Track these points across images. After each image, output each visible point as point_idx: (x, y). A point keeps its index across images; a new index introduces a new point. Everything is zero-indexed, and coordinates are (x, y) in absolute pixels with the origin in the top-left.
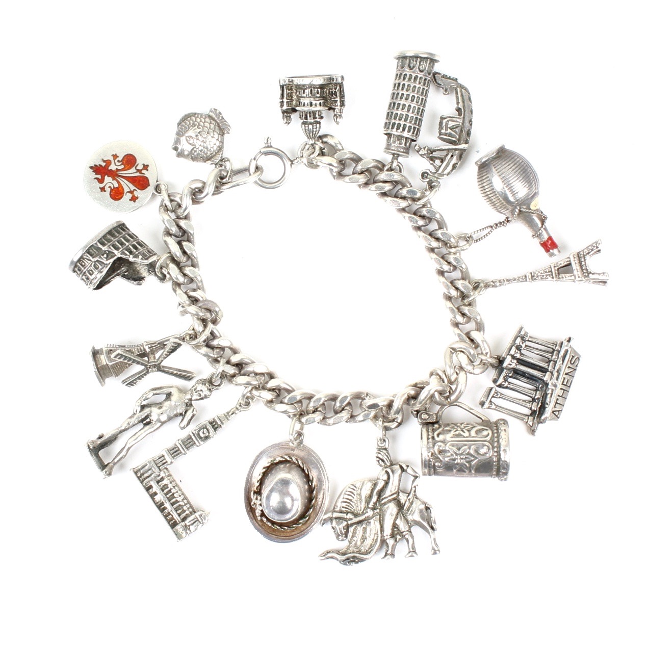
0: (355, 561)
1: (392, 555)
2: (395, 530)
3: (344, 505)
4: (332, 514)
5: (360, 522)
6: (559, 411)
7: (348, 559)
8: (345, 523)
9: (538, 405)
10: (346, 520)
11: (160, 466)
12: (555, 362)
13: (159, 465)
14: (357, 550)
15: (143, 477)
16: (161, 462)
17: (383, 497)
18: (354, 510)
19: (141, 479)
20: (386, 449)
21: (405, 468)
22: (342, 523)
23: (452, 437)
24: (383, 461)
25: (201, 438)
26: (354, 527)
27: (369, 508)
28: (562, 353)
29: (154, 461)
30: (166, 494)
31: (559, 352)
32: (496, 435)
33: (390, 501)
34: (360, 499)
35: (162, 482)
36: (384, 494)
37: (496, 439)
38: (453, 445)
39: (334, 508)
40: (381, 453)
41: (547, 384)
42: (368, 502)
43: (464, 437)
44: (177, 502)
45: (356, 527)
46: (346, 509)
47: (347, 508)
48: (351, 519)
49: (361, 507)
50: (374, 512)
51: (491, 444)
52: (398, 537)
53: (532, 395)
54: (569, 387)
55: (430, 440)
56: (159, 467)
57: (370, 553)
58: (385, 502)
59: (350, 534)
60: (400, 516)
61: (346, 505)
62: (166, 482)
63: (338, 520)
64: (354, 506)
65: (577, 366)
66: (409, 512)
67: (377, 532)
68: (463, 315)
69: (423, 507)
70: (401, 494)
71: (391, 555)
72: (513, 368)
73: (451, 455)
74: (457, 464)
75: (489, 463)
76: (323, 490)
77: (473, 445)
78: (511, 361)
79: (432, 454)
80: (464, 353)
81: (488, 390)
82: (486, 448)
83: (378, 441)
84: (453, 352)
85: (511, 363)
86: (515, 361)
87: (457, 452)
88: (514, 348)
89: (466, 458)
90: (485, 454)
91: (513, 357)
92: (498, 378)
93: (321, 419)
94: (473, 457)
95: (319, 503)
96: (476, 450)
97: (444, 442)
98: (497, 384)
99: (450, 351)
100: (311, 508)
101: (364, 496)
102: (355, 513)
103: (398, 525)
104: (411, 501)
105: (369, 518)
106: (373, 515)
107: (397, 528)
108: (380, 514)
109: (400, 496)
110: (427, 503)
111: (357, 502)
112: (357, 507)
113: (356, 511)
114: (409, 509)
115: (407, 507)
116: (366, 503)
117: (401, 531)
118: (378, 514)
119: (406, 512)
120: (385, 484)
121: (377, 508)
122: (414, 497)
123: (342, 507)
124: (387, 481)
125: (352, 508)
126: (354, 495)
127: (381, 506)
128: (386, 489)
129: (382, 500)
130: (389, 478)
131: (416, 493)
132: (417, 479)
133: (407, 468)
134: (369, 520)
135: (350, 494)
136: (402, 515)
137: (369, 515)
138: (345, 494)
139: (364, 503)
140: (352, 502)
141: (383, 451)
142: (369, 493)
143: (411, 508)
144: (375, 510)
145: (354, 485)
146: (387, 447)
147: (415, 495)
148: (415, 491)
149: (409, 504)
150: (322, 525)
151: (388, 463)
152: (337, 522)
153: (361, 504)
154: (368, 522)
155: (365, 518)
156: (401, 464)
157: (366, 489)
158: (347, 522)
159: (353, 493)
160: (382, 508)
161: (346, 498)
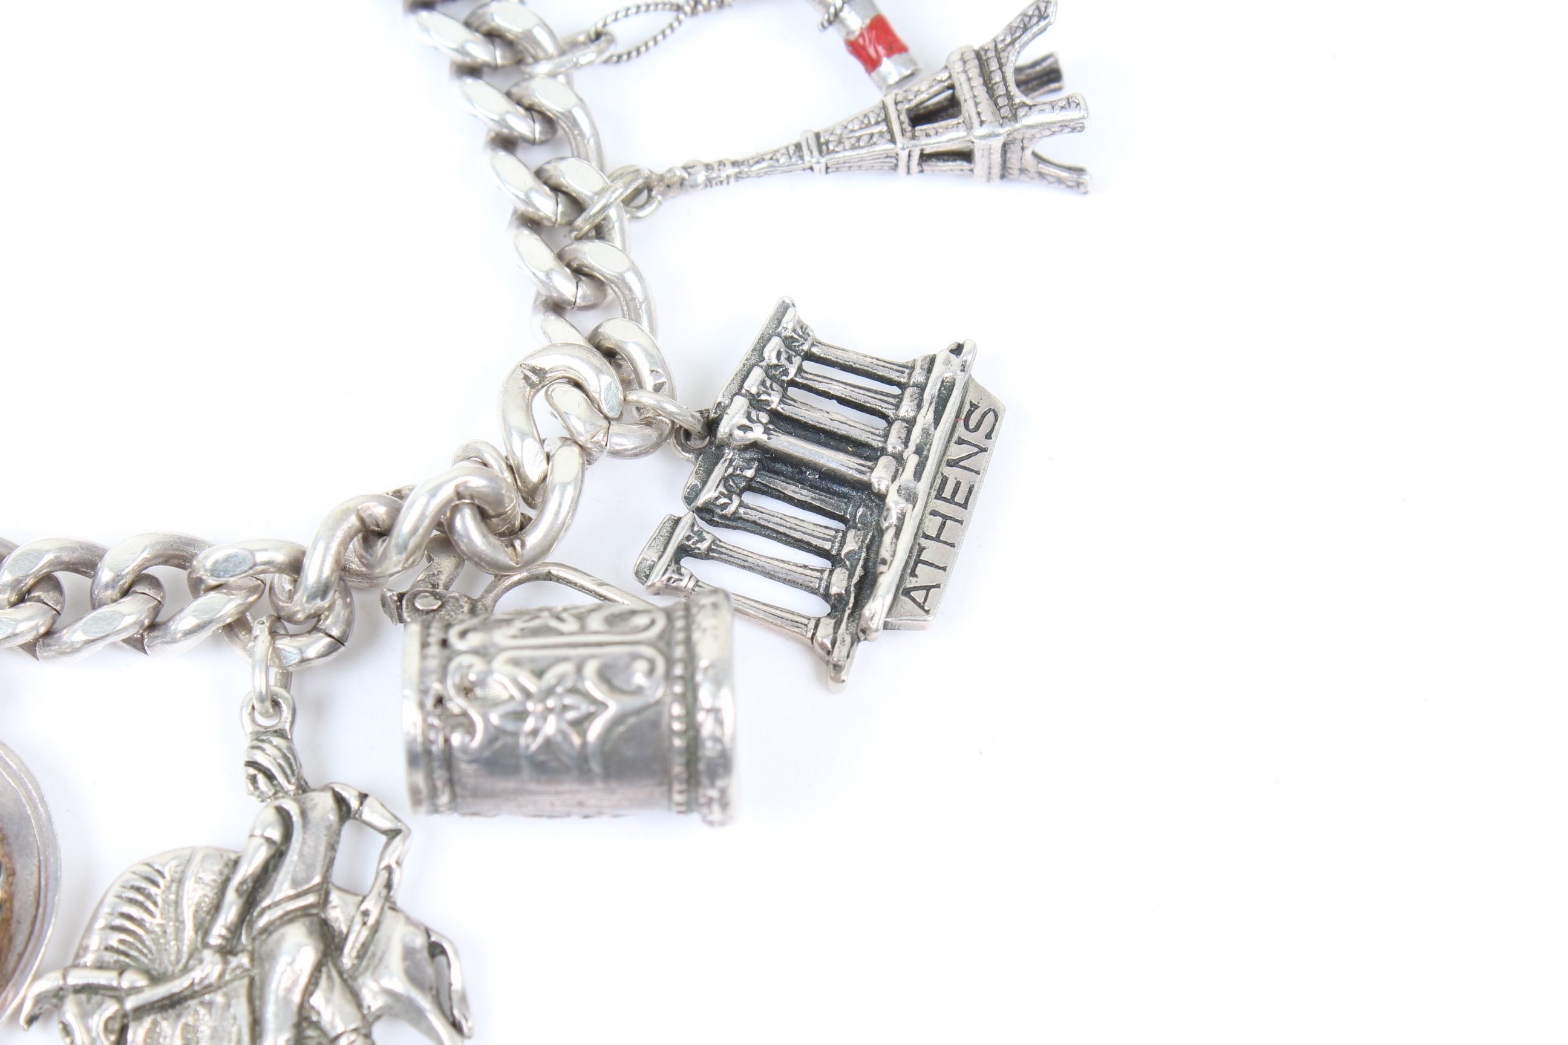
2: (310, 1032)
3: (114, 939)
4: (64, 977)
5: (172, 1003)
6: (928, 588)
8: (111, 1008)
9: (851, 576)
10: (116, 994)
12: (911, 423)
17: (266, 903)
18: (152, 961)
20: (280, 733)
21: (354, 804)
22: (100, 1005)
23: (514, 637)
24: (270, 777)
26: (147, 1022)
27: (206, 945)
28: (932, 390)
31: (922, 388)
32: (680, 624)
33: (289, 918)
36: (268, 893)
37: (680, 637)
38: (516, 663)
39: (78, 956)
40: (265, 746)
41: (882, 497)
42: (203, 929)
43: (561, 633)
45: (155, 1023)
46: (122, 958)
47: (126, 955)
48: (134, 990)
49: (179, 951)
50: (226, 962)
51: (661, 652)
53: (827, 546)
54: (965, 506)
55: (434, 649)
58: (271, 923)
60: (330, 977)
61: (122, 941)
63: (83, 997)
64: (154, 948)
65: (988, 436)
66: (365, 963)
68: (579, 272)
69: (420, 941)
70: (335, 897)
72: (754, 445)
73: (512, 698)
74: (535, 733)
75: (655, 724)
76: (37, 890)
77: (593, 657)
78: (749, 418)
79: (440, 701)
80: (578, 385)
81: (665, 533)
82: (641, 666)
83: (253, 708)
84: (535, 378)
85: (747, 423)
86: (764, 418)
87: (532, 686)
88: (757, 374)
89: (565, 708)
90: (639, 690)
91: (756, 403)
92: (704, 483)
93: (42, 630)
94: (594, 701)
95: (20, 941)
96: (605, 676)
97: (484, 653)
98: (700, 502)
99: (526, 378)
101: (189, 906)
102: (155, 969)
103: (319, 1014)
104: (371, 920)
105: (209, 988)
106: (221, 975)
107: (317, 1025)
108: (252, 973)
109: (329, 906)
110: (436, 932)
111: (165, 932)
112: (166, 950)
113: (160, 964)
114: (365, 953)
115: (358, 945)
116: (196, 932)
117: (333, 1034)
118: (245, 974)
119: (353, 965)
120: (273, 857)
121: (239, 948)
122: (386, 908)
123: (102, 947)
124: (282, 844)
125: (141, 952)
126: (155, 904)
127: (257, 942)
128: (274, 875)
129: (261, 914)
130: (287, 836)
131: (392, 893)
132: (399, 838)
133: (361, 804)
134: (207, 997)
135: (140, 898)
136: (335, 974)
137: (207, 976)
138: (119, 897)
139: (189, 932)
140: (147, 931)
141: (271, 743)
142: (211, 895)
143: (372, 948)
144: (230, 958)
145: (157, 867)
146: (287, 727)
147: (388, 898)
148: (389, 886)
149: (365, 933)
150: (25, 1027)
151: (289, 782)
152: (80, 1004)
153: (178, 937)
154: (202, 1003)
155: (192, 984)
156: (337, 789)
157: (200, 878)
158: (120, 1000)
159: (149, 896)
160: (261, 947)
161: (123, 915)
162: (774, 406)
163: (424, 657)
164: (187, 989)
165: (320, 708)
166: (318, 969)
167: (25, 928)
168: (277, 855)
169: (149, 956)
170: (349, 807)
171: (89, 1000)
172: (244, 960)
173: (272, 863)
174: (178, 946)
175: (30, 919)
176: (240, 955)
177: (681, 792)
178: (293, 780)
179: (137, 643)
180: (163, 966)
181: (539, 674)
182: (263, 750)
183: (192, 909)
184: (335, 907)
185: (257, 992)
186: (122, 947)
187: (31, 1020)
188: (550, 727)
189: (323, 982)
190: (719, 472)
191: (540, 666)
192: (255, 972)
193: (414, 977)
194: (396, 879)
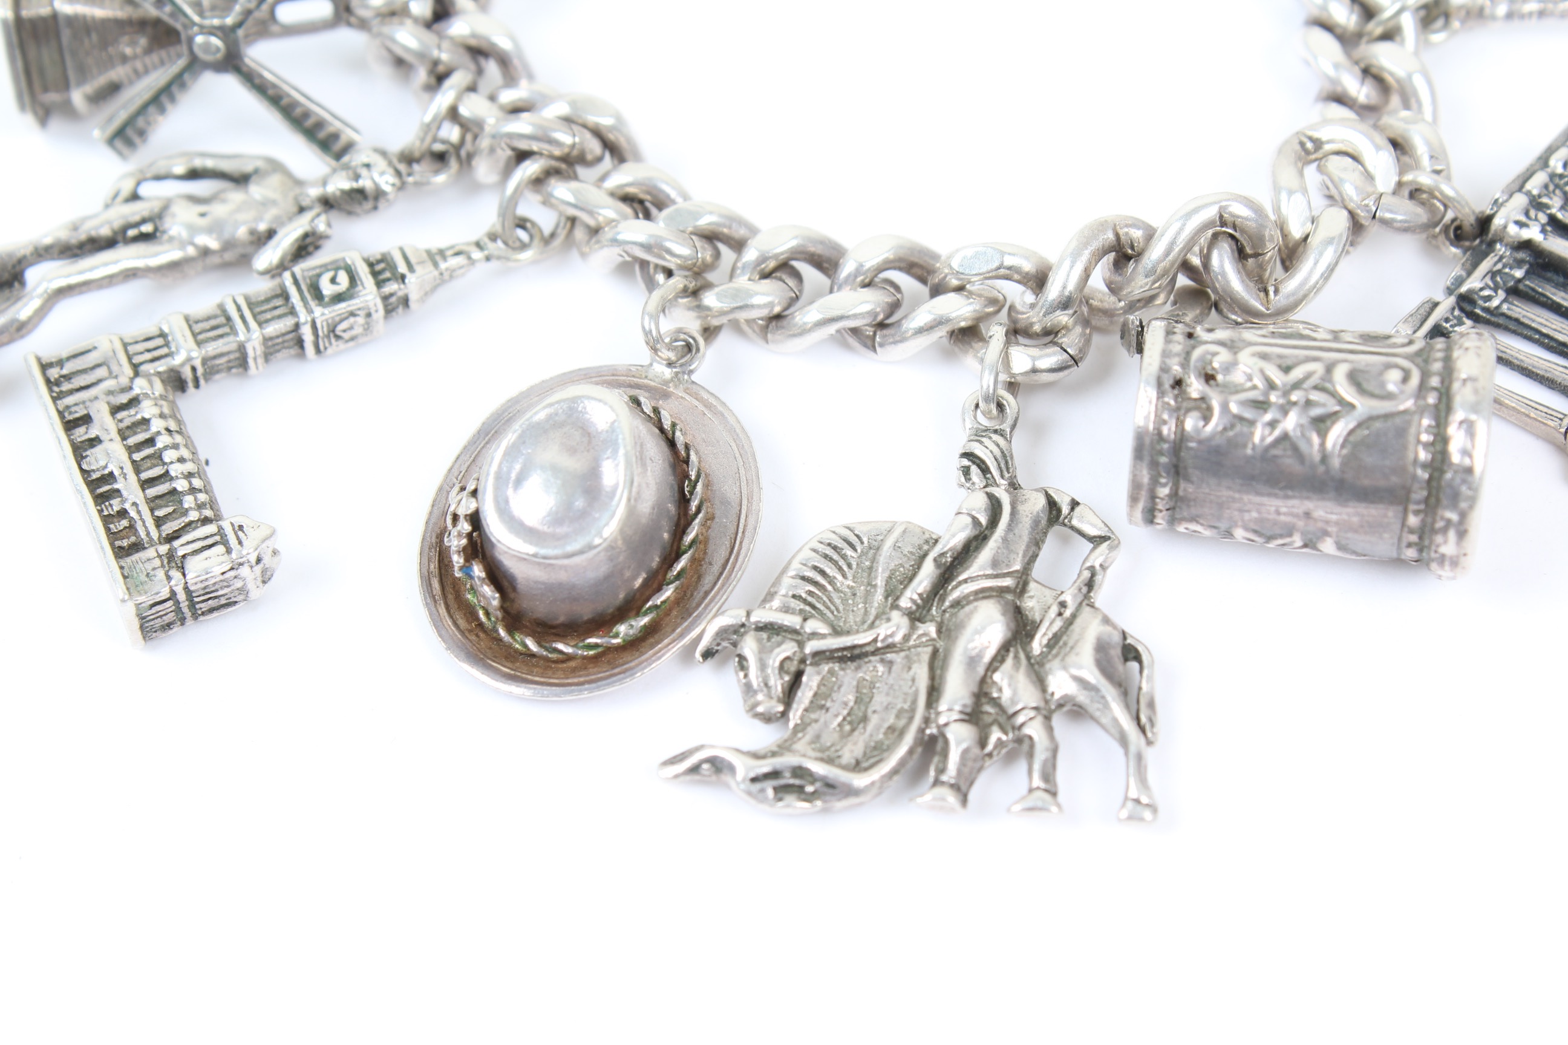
0: (800, 789)
1: (962, 791)
2: (988, 708)
3: (803, 589)
4: (748, 614)
5: (852, 656)
7: (775, 774)
10: (798, 636)
11: (142, 363)
13: (137, 360)
14: (819, 755)
15: (66, 387)
16: (149, 351)
17: (961, 578)
18: (838, 618)
19: (56, 389)
20: (1001, 434)
21: (1065, 510)
22: (779, 644)
23: (1264, 336)
24: (985, 470)
25: (318, 295)
26: (825, 668)
27: (895, 606)
29: (125, 345)
30: (131, 450)
33: (983, 596)
34: (869, 584)
35: (132, 411)
36: (969, 568)
37: (1440, 355)
38: (1264, 357)
39: (764, 601)
40: (983, 439)
42: (892, 594)
43: (1315, 339)
44: (165, 476)
45: (831, 672)
46: (808, 608)
47: (813, 607)
48: (814, 635)
49: (866, 612)
50: (913, 628)
51: (1417, 364)
52: (996, 735)
55: (1179, 337)
56: (135, 367)
57: (866, 769)
58: (965, 598)
59: (804, 696)
60: (1016, 657)
61: (810, 593)
62: (147, 410)
63: (764, 635)
64: (841, 608)
66: (1054, 652)
67: (914, 702)
69: (1117, 638)
70: (1032, 588)
71: (952, 786)
72: (1527, 245)
73: (1255, 387)
74: (1272, 424)
75: (1401, 433)
76: (733, 536)
77: (1345, 361)
78: (1527, 214)
79: (1178, 383)
80: (1355, 158)
81: (1422, 311)
82: (1395, 375)
83: (977, 406)
84: (1309, 145)
85: (1523, 219)
86: (1543, 218)
87: (1278, 378)
88: (1540, 178)
89: (1309, 403)
90: (1389, 396)
91: (1536, 204)
92: (1469, 274)
93: (777, 311)
94: (1341, 401)
95: (708, 580)
96: (1355, 378)
97: (1232, 346)
98: (1463, 289)
99: (1302, 144)
100: (668, 584)
101: (884, 571)
102: (840, 626)
103: (1000, 690)
104: (1068, 613)
105: (890, 647)
106: (906, 638)
107: (996, 702)
108: (938, 645)
109: (1026, 595)
110: (1132, 637)
111: (854, 595)
112: (853, 611)
113: (845, 622)
114: (1056, 643)
115: (1050, 635)
116: (886, 598)
117: (1011, 711)
118: (930, 643)
119: (1042, 652)
120: (976, 538)
121: (929, 617)
122: (1084, 604)
123: (791, 593)
124: (987, 528)
125: (828, 608)
126: (849, 566)
127: (947, 615)
128: (975, 554)
129: (956, 587)
130: (994, 522)
131: (1092, 594)
132: (1105, 544)
133: (1072, 509)
134: (889, 656)
135: (836, 557)
136: (1022, 655)
137: (892, 635)
138: (815, 551)
139: (879, 596)
140: (836, 590)
141: (990, 438)
142: (907, 566)
143: (1065, 638)
144: (918, 624)
145: (856, 532)
146: (1008, 430)
147: (1087, 596)
148: (1090, 585)
149: (1058, 624)
150: (700, 659)
151: (1002, 477)
152: (759, 641)
153: (868, 597)
154: (882, 661)
155: (875, 640)
156: (1051, 492)
157: (899, 547)
158: (801, 644)
159: (844, 557)
160: (949, 620)
161: (815, 568)
162: (1553, 211)
163: (1168, 341)
164: (869, 644)
165: (1040, 431)
166: (1005, 648)
167: (716, 568)
168: (981, 537)
169: (835, 613)
170: (1059, 511)
171: (769, 639)
172: (931, 629)
173: (974, 544)
174: (866, 608)
175: (721, 562)
176: (928, 624)
177: (1416, 513)
178: (1007, 475)
179: (868, 340)
180: (848, 625)
181: (1287, 370)
182: (981, 442)
183: (887, 574)
184: (1031, 597)
185: (938, 663)
186: (810, 599)
187: (708, 654)
188: (1291, 423)
189: (1009, 661)
190: (1486, 265)
191: (1289, 362)
192: (940, 644)
193: (1104, 666)
194: (1098, 578)
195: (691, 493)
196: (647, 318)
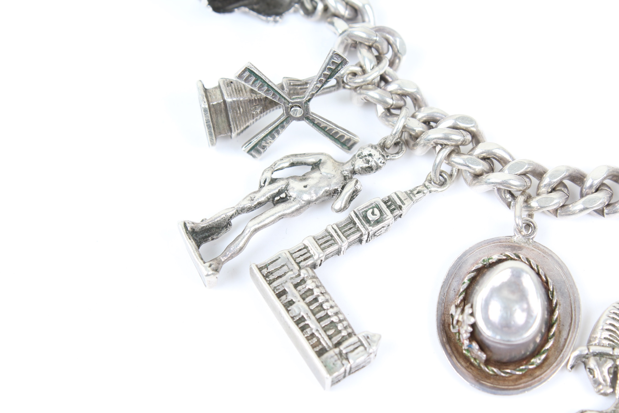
8: (610, 363)
10: (612, 357)
11: (300, 262)
13: (298, 260)
15: (271, 277)
16: (301, 255)
19: (268, 279)
22: (605, 362)
25: (368, 221)
29: (291, 254)
30: (309, 304)
35: (304, 286)
44: (327, 316)
56: (298, 264)
61: (610, 335)
62: (310, 284)
63: (598, 358)
93: (561, 204)
100: (550, 339)
123: (602, 337)
138: (608, 316)
150: (570, 369)
152: (596, 361)
158: (614, 360)
161: (611, 324)
171: (600, 360)
175: (568, 324)
179: (601, 212)
186: (611, 338)
187: (573, 367)
195: (552, 297)
196: (517, 219)
